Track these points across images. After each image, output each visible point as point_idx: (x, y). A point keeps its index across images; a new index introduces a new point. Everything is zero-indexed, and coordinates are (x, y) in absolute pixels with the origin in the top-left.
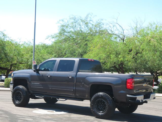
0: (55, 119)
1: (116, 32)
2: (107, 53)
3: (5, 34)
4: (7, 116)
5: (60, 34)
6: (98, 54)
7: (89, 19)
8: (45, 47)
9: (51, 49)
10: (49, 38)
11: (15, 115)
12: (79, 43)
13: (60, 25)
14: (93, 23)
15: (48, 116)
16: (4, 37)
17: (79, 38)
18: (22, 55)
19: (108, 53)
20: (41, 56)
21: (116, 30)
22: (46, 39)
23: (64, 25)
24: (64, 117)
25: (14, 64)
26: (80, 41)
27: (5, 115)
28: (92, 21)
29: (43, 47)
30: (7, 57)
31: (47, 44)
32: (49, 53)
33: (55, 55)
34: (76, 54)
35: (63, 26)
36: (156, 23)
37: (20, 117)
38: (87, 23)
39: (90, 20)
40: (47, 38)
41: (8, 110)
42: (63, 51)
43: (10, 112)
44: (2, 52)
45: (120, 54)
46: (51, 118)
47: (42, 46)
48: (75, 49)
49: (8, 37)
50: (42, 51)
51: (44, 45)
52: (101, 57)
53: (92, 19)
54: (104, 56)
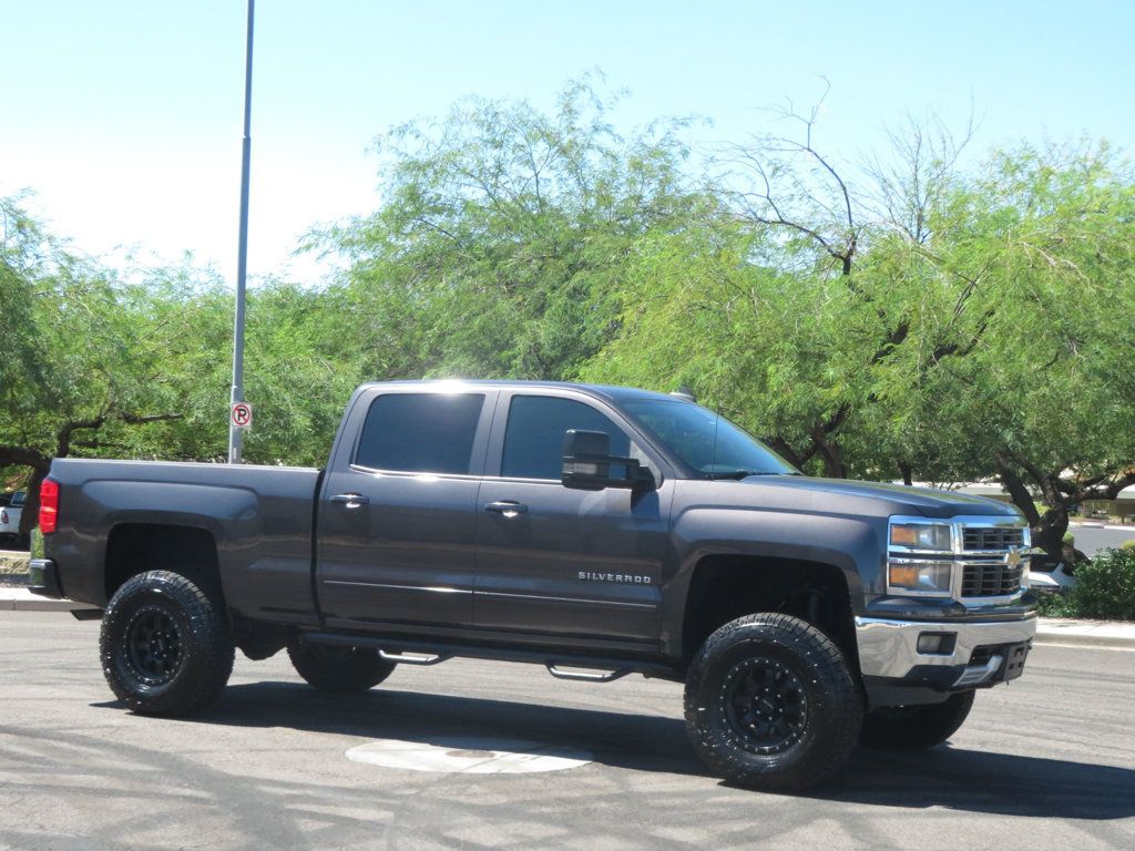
0: (544, 810)
1: (798, 212)
2: (741, 350)
3: (30, 215)
4: (203, 794)
5: (397, 218)
6: (673, 359)
7: (584, 122)
8: (295, 307)
9: (335, 325)
10: (317, 245)
11: (245, 779)
12: (530, 285)
13: (395, 159)
14: (616, 148)
15: (475, 788)
16: (22, 237)
17: (528, 250)
18: (148, 364)
19: (749, 353)
20: (275, 370)
21: (792, 197)
22: (298, 252)
23: (423, 158)
24: (592, 793)
25: (85, 424)
26: (535, 264)
27: (180, 785)
28: (610, 132)
29: (283, 306)
30: (39, 379)
31: (307, 287)
32: (321, 348)
33: (365, 358)
34: (515, 357)
35: (414, 167)
36: (1042, 152)
37: (293, 799)
38: (573, 143)
39: (596, 129)
40: (303, 244)
41: (171, 750)
42: (418, 334)
43: (193, 758)
44: (12, 337)
45: (822, 357)
46: (503, 800)
47: (277, 299)
48: (503, 322)
49: (50, 239)
50: (279, 337)
51: (289, 291)
52: (703, 377)
53: (605, 120)
54: (721, 368)
